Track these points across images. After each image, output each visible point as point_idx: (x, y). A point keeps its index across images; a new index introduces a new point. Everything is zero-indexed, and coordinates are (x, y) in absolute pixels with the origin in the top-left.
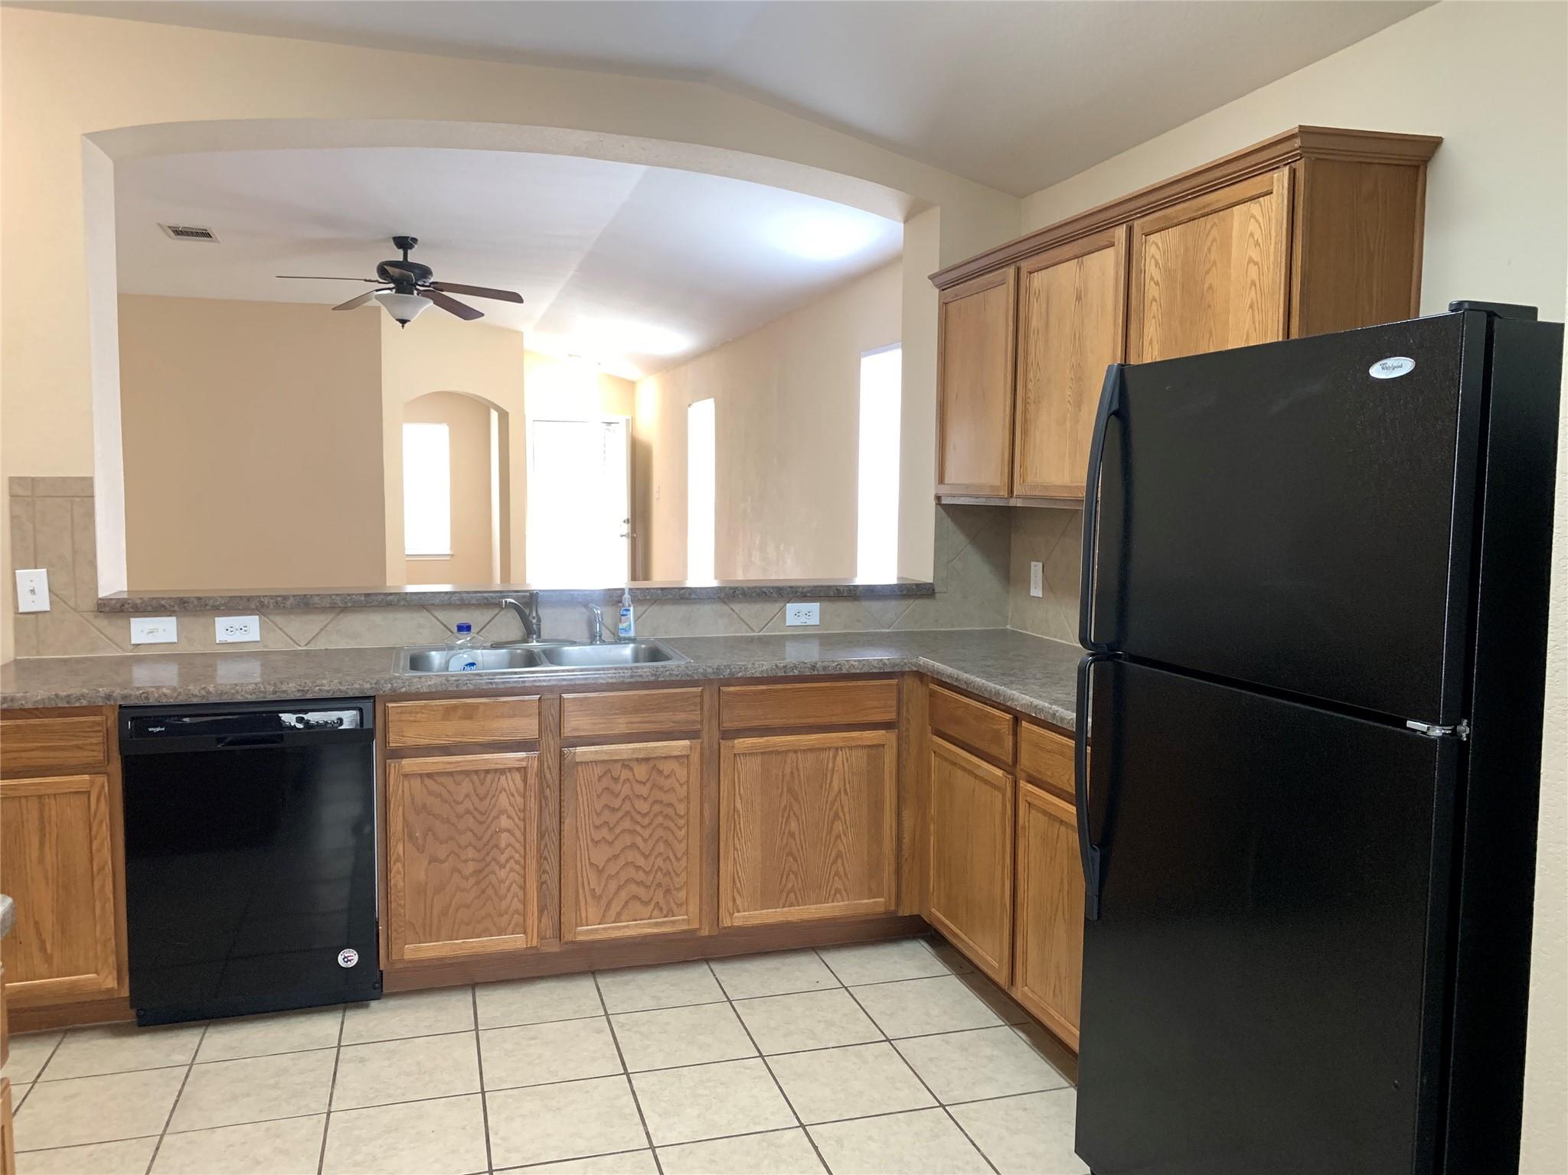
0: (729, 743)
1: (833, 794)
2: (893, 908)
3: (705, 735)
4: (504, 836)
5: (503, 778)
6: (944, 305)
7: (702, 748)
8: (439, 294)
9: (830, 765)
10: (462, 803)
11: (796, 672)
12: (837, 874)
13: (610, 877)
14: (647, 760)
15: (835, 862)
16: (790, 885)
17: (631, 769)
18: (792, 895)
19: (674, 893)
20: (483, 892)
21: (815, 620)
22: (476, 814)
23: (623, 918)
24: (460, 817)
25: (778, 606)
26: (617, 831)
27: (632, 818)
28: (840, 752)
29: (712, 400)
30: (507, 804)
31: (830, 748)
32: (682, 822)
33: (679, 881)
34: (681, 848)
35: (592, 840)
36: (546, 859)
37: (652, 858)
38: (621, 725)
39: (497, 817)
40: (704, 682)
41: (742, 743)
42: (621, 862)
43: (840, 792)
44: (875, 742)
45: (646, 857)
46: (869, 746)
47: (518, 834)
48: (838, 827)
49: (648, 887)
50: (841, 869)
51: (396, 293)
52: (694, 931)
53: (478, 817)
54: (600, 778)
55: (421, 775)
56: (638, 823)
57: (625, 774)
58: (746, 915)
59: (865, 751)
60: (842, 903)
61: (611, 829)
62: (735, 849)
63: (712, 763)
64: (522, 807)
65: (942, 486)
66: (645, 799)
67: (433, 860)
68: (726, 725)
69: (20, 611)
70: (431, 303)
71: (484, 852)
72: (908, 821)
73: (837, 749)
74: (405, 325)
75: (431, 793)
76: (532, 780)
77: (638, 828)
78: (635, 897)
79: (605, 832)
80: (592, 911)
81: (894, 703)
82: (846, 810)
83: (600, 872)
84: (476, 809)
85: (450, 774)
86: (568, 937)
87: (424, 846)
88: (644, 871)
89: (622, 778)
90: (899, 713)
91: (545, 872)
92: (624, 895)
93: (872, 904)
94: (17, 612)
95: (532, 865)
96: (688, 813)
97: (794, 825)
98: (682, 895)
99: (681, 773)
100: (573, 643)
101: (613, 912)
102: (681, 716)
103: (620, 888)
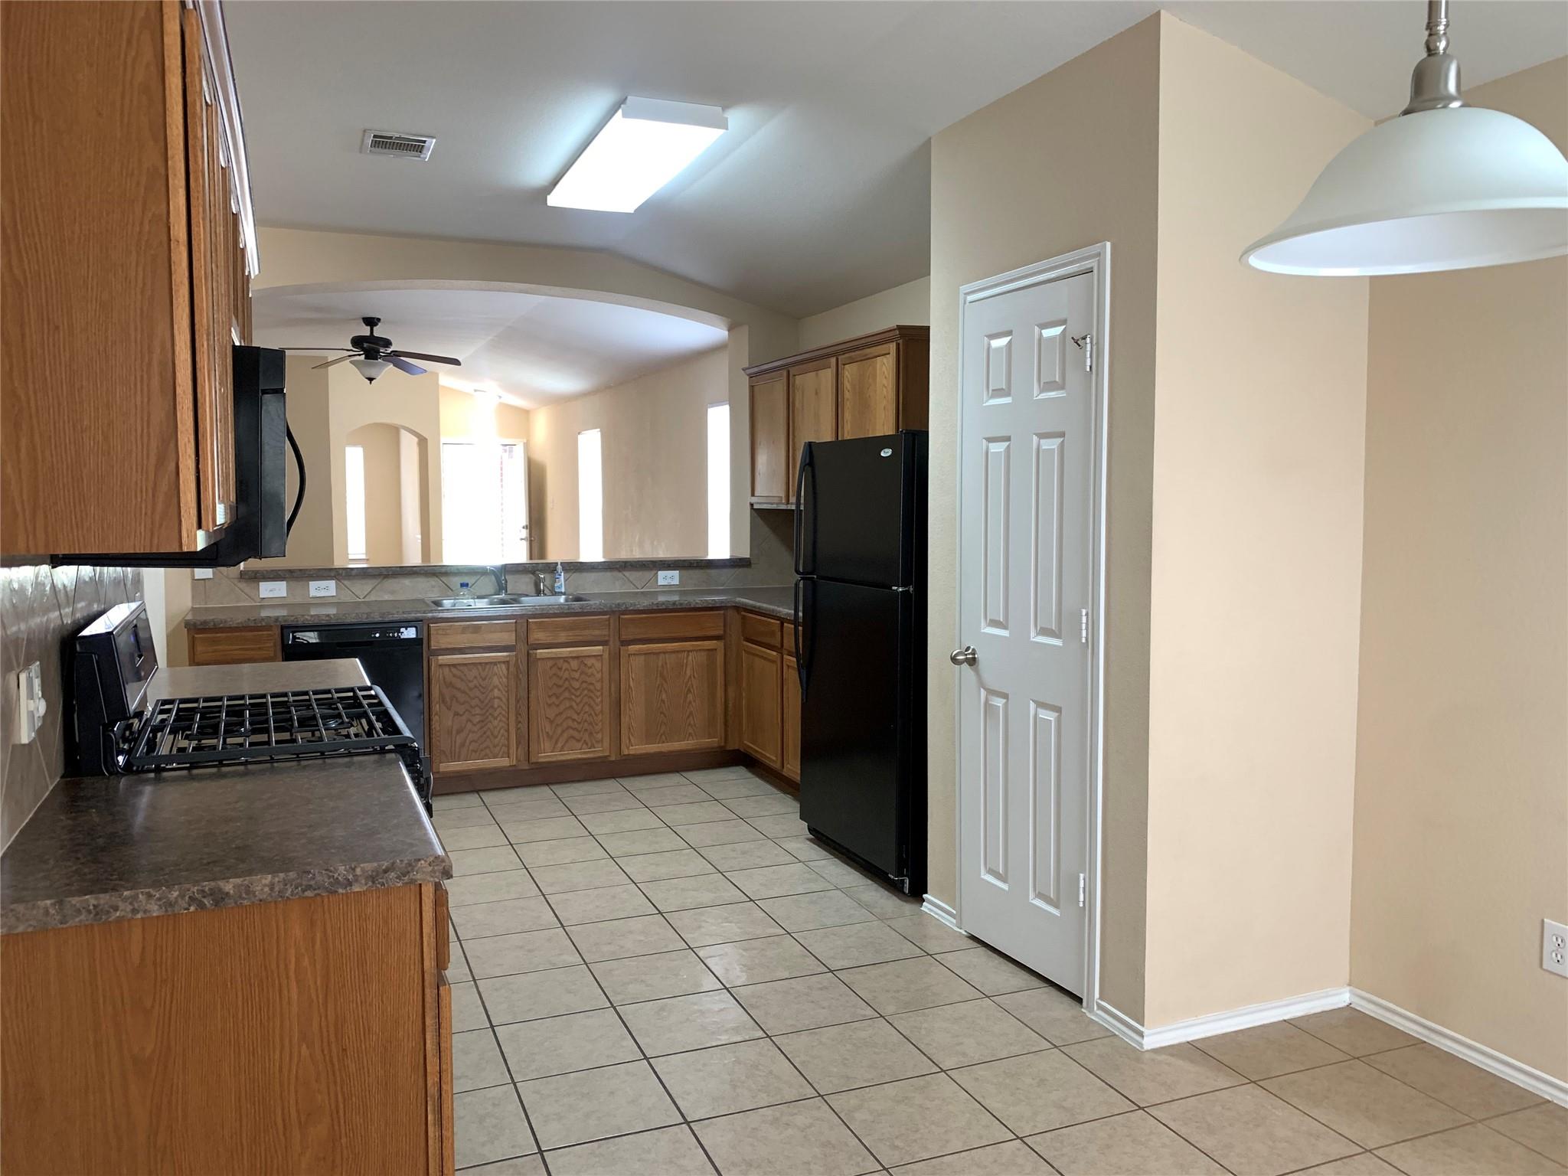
0: (625, 648)
1: (687, 677)
2: (723, 744)
3: (611, 643)
4: (496, 701)
5: (495, 667)
6: (752, 388)
7: (609, 651)
8: (396, 358)
9: (685, 661)
10: (472, 681)
11: (664, 607)
12: (690, 724)
13: (557, 725)
14: (577, 657)
15: (689, 717)
16: (662, 731)
17: (569, 663)
18: (663, 737)
19: (595, 735)
20: (485, 733)
21: (676, 581)
22: (480, 688)
23: (565, 749)
24: (471, 689)
25: (653, 572)
26: (561, 698)
27: (570, 691)
28: (690, 654)
29: (599, 430)
30: (498, 684)
31: (685, 651)
32: (599, 694)
33: (598, 728)
34: (598, 708)
35: (547, 704)
36: (520, 715)
37: (581, 714)
38: (563, 637)
39: (492, 690)
40: (612, 612)
41: (633, 648)
42: (564, 716)
43: (690, 677)
44: (710, 648)
45: (578, 714)
46: (708, 650)
47: (504, 700)
48: (690, 697)
49: (579, 732)
50: (692, 722)
51: (365, 358)
52: (606, 757)
53: (482, 690)
54: (551, 668)
55: (449, 665)
56: (573, 694)
57: (565, 666)
58: (637, 747)
59: (705, 653)
60: (693, 742)
61: (557, 698)
62: (630, 710)
63: (616, 658)
64: (506, 684)
65: (753, 498)
66: (577, 680)
67: (457, 714)
68: (624, 637)
69: (196, 578)
70: (392, 366)
71: (484, 711)
72: (731, 694)
73: (688, 651)
74: (373, 382)
75: (454, 676)
76: (512, 669)
77: (573, 697)
78: (573, 737)
79: (554, 699)
80: (547, 745)
81: (722, 624)
82: (694, 687)
83: (551, 722)
84: (480, 685)
85: (465, 665)
86: (533, 760)
87: (451, 706)
88: (577, 722)
89: (564, 668)
90: (725, 631)
91: (520, 722)
92: (565, 735)
93: (712, 741)
94: (194, 579)
95: (512, 718)
96: (602, 688)
97: (664, 696)
98: (599, 736)
99: (598, 665)
100: (527, 596)
101: (560, 745)
102: (597, 632)
103: (563, 731)
